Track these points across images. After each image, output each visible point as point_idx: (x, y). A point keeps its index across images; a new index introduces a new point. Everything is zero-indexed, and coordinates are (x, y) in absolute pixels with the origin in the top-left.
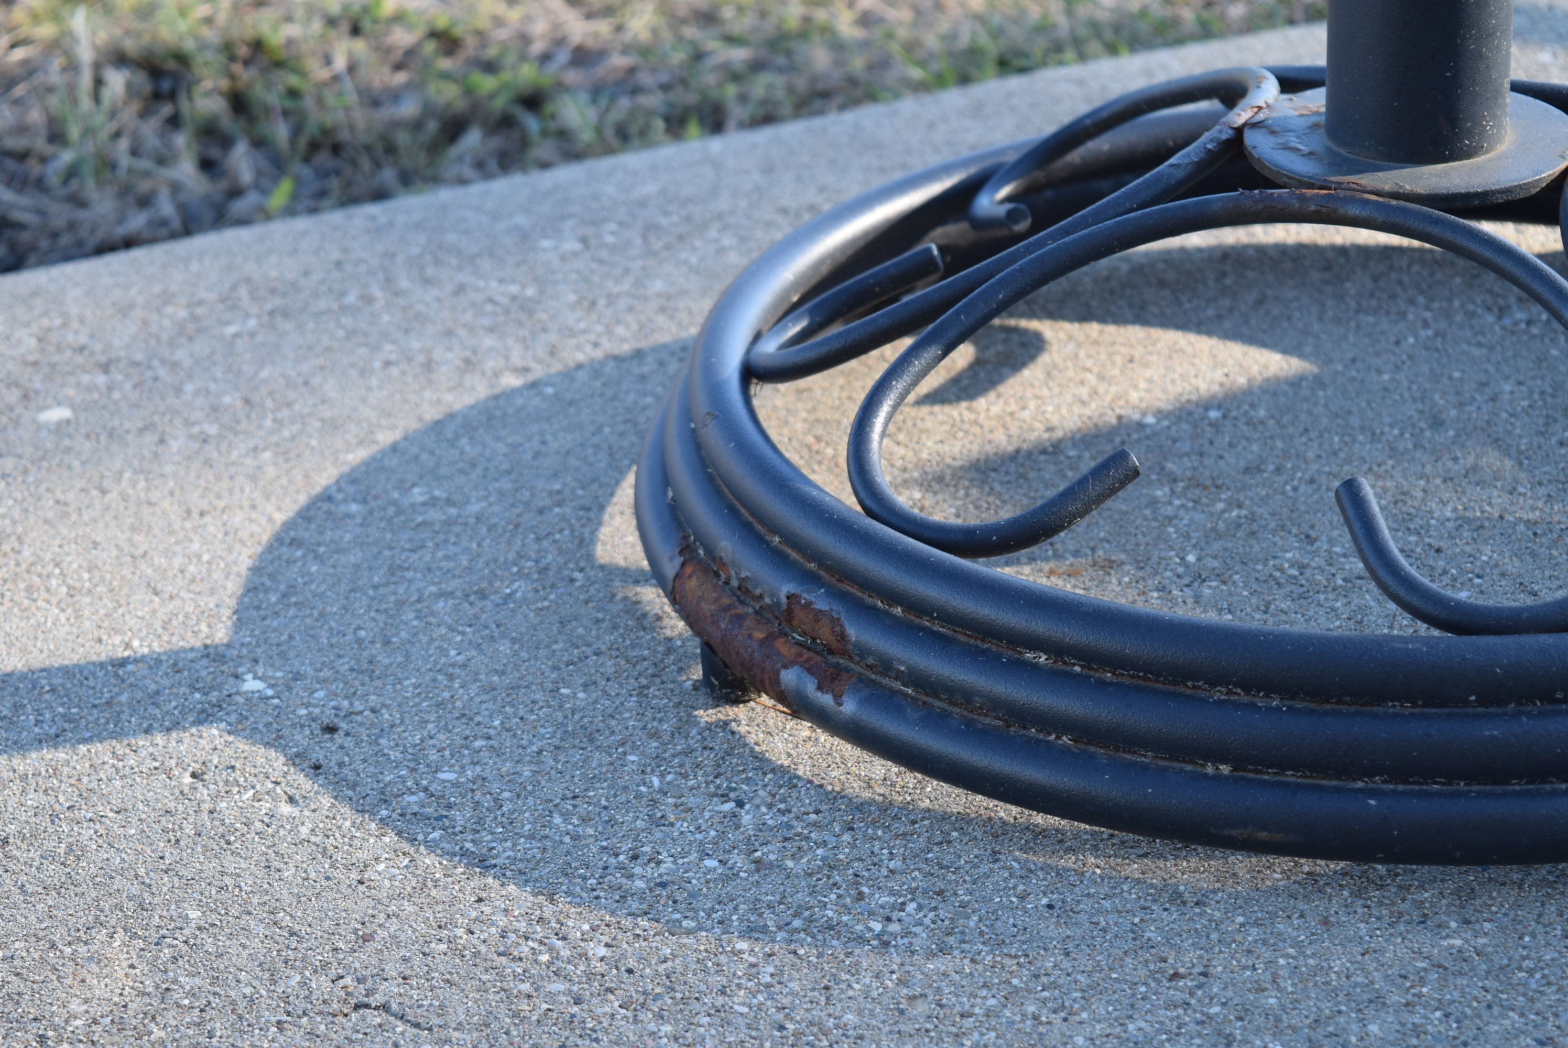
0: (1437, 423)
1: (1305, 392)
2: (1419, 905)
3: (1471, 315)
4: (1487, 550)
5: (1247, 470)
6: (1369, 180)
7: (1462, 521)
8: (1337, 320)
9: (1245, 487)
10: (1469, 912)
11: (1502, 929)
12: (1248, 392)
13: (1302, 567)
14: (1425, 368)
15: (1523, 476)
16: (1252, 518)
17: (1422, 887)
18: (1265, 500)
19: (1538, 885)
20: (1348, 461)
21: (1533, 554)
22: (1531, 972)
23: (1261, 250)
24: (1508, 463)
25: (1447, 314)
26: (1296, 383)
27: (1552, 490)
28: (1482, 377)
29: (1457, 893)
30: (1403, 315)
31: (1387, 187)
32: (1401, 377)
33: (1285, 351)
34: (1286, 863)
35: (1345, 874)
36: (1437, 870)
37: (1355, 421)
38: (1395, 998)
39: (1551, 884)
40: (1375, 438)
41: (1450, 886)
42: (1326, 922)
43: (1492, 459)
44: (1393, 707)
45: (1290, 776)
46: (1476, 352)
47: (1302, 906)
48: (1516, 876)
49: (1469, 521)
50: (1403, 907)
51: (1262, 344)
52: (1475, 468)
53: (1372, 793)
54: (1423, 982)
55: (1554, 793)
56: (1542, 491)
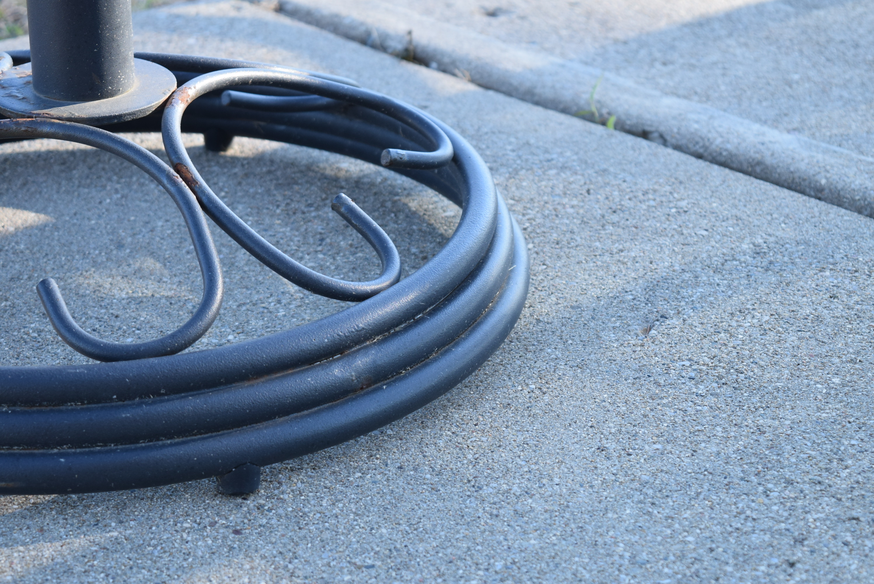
0: (120, 246)
1: (47, 234)
2: (95, 515)
3: (142, 185)
4: (144, 314)
5: (12, 279)
6: (55, 112)
7: (131, 299)
8: (67, 192)
9: (10, 289)
10: (122, 517)
11: (140, 524)
12: (15, 235)
13: (40, 332)
14: (115, 216)
15: (166, 272)
16: (13, 306)
17: (97, 505)
18: (21, 296)
19: (161, 498)
20: (69, 270)
21: (169, 315)
22: (155, 546)
23: (26, 155)
24: (158, 265)
25: (129, 185)
26: (42, 228)
27: (182, 278)
28: (146, 219)
29: (116, 507)
30: (104, 187)
31: (65, 115)
32: (102, 221)
33: (37, 211)
34: (21, 498)
35: (54, 502)
36: (105, 494)
37: (74, 248)
38: (79, 569)
39: (169, 497)
40: (85, 256)
41: (113, 503)
42: (42, 530)
43: (150, 263)
44: (71, 406)
45: (16, 450)
46: (144, 205)
47: (29, 522)
48: (149, 494)
49: (134, 299)
50: (85, 517)
51: (25, 208)
52: (140, 270)
53: (61, 455)
54: (94, 558)
55: (164, 446)
56: (176, 279)
